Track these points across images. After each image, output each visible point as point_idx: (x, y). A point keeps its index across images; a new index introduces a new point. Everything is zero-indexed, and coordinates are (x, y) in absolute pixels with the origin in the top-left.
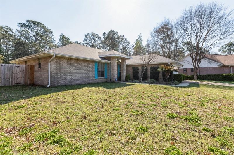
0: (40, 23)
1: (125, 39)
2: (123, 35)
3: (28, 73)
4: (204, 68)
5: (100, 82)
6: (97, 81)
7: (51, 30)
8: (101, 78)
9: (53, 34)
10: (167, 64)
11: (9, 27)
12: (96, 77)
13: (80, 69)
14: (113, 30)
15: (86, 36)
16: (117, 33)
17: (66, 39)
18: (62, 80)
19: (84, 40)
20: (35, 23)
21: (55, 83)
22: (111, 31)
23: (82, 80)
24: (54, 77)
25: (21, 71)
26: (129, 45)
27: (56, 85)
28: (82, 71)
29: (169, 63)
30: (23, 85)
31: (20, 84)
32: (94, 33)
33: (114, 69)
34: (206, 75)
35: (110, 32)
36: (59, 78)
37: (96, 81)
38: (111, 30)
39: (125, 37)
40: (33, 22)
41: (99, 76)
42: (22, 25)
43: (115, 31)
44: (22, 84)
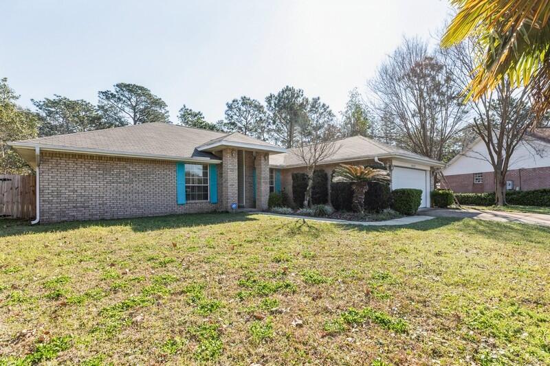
0: (141, 88)
1: (322, 104)
2: (316, 97)
3: (30, 192)
4: (534, 169)
5: (192, 211)
6: (185, 210)
7: (163, 100)
8: (196, 203)
9: (166, 108)
10: (370, 163)
11: (87, 102)
12: (182, 200)
13: (131, 182)
14: (290, 86)
15: (230, 107)
16: (301, 93)
17: (195, 117)
18: (74, 207)
19: (226, 116)
20: (131, 89)
21: (53, 214)
22: (288, 89)
23: (137, 207)
24: (50, 202)
25: (11, 189)
26: (332, 120)
27: (55, 218)
28: (138, 186)
29: (376, 159)
30: (18, 219)
31: (11, 217)
32: (247, 97)
33: (227, 180)
34: (533, 192)
35: (283, 92)
36: (65, 202)
37: (179, 210)
38: (287, 87)
39: (322, 101)
40: (126, 86)
41: (188, 197)
42: (107, 95)
43: (296, 88)
44: (15, 217)
